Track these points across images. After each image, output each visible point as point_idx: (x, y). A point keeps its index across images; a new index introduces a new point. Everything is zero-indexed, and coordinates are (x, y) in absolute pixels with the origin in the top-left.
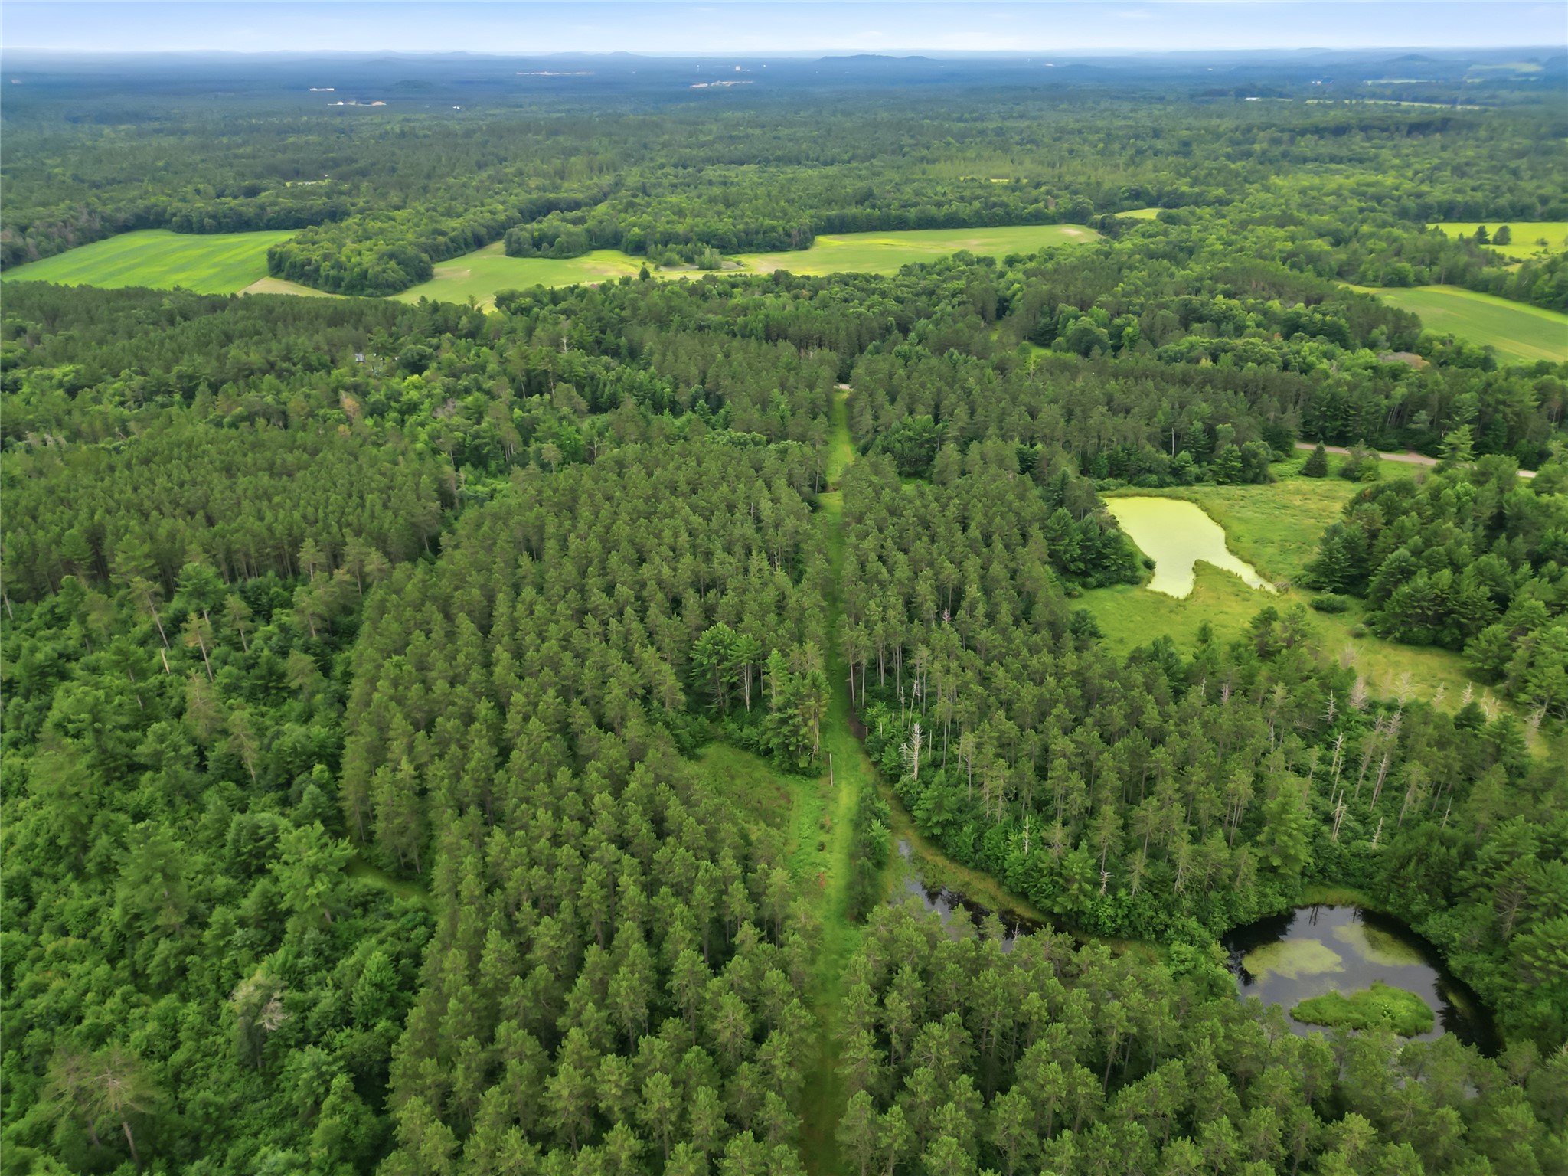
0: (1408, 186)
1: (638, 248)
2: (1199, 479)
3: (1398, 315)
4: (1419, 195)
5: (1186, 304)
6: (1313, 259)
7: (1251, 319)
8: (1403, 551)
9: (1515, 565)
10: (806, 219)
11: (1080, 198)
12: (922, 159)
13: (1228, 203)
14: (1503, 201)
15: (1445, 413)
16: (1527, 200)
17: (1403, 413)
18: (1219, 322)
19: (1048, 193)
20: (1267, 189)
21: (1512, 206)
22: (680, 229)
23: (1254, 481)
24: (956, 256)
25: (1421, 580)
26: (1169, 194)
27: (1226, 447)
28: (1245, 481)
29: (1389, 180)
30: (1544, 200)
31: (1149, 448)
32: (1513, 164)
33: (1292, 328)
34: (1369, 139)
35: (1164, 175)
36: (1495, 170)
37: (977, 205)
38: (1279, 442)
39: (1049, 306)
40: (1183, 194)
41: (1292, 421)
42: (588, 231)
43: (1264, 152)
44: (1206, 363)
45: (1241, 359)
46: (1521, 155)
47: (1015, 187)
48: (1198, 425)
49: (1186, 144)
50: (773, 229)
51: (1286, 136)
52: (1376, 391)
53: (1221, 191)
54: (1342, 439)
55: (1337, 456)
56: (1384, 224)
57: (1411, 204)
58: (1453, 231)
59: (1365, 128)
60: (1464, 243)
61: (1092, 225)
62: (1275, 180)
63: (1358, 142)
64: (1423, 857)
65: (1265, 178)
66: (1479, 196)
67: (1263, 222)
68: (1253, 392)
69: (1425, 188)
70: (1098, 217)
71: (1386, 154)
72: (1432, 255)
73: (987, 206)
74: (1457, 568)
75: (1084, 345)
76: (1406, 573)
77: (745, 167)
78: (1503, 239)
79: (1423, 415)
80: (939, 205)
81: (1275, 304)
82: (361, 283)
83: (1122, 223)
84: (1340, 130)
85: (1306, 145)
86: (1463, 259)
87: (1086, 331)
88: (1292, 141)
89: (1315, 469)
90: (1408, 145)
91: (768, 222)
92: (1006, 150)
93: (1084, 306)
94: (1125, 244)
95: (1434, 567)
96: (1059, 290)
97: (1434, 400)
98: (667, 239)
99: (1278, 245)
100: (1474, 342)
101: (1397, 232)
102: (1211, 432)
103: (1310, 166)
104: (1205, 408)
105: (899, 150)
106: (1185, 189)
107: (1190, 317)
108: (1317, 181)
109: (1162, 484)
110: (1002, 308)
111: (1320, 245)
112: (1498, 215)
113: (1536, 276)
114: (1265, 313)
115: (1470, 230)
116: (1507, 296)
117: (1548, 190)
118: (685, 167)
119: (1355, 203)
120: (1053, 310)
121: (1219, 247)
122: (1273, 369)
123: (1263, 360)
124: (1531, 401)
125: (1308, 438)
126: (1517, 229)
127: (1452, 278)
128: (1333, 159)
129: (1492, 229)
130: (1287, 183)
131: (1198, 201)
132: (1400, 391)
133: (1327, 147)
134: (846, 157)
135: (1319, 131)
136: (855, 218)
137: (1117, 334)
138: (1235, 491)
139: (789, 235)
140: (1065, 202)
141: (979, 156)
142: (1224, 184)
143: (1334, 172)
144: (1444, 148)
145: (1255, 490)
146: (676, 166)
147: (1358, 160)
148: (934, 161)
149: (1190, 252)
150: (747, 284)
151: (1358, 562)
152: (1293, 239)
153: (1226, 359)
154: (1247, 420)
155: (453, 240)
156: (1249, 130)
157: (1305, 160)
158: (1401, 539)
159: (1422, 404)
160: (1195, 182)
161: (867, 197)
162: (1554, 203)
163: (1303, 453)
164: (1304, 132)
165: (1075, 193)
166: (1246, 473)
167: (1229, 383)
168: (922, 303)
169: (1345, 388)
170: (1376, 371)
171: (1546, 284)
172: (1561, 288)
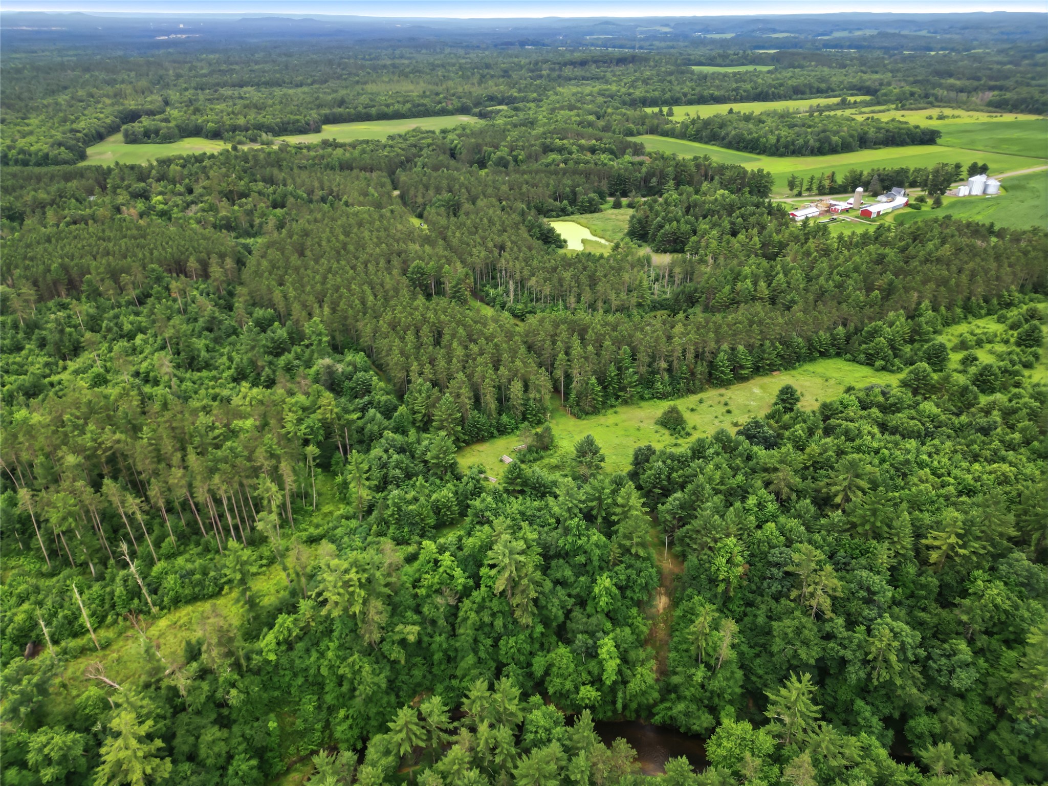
0: (623, 90)
1: (216, 135)
2: (572, 213)
3: (635, 144)
4: (630, 94)
5: (543, 144)
6: (590, 124)
7: (574, 148)
8: (659, 219)
9: (697, 219)
10: (314, 115)
11: (464, 100)
12: (357, 82)
13: (541, 101)
14: (668, 95)
15: (663, 177)
16: (677, 95)
17: (646, 180)
18: (560, 150)
19: (445, 98)
20: (556, 94)
21: (672, 98)
22: (241, 121)
23: (594, 212)
24: (414, 130)
25: (667, 227)
26: (508, 97)
27: (581, 198)
28: (591, 212)
29: (614, 88)
30: (685, 95)
31: (551, 201)
32: (669, 78)
33: (593, 150)
34: (598, 67)
35: (502, 88)
36: (662, 81)
37: (408, 105)
38: (602, 196)
39: (477, 148)
40: (515, 98)
41: (605, 186)
42: (177, 126)
43: (548, 75)
44: (562, 165)
45: (577, 162)
46: (671, 74)
47: (424, 95)
48: (569, 189)
49: (506, 71)
50: (298, 121)
51: (557, 67)
52: (635, 171)
53: (535, 95)
54: (625, 194)
55: (625, 201)
56: (617, 108)
57: (627, 98)
58: (649, 110)
59: (595, 62)
60: (655, 115)
61: (474, 115)
62: (559, 89)
63: (593, 69)
64: (683, 292)
65: (554, 88)
66: (656, 93)
67: (562, 108)
68: (587, 175)
69: (631, 91)
70: (477, 110)
71: (609, 75)
72: (643, 120)
73: (414, 106)
74: (678, 222)
75: (502, 163)
76: (661, 227)
77: (245, 89)
78: (670, 114)
79: (654, 180)
80: (388, 106)
81: (583, 142)
82: (45, 160)
83: (491, 112)
84: (583, 63)
85: (568, 71)
86: (656, 122)
87: (501, 158)
88: (560, 70)
89: (617, 205)
90: (619, 70)
91: (292, 117)
92: (407, 76)
93: (497, 147)
94: (500, 121)
95: (670, 221)
96: (480, 141)
97: (658, 173)
98: (234, 129)
99: (574, 119)
100: (668, 153)
101: (624, 111)
102: (574, 193)
103: (573, 82)
104: (569, 182)
105: (339, 77)
106: (516, 94)
107: (547, 149)
108: (579, 89)
109: (558, 216)
110: (454, 152)
111: (592, 118)
112: (666, 103)
113: (687, 127)
114: (579, 146)
115: (656, 110)
116: (677, 137)
117: (686, 90)
118: (202, 89)
119: (600, 100)
120: (480, 152)
121: (545, 120)
122: (592, 166)
123: (587, 162)
124: (694, 169)
125: (611, 195)
126: (676, 109)
127: (653, 131)
128: (584, 78)
129: (665, 110)
130: (567, 91)
131: (524, 100)
132: (644, 170)
133: (579, 72)
134: (309, 81)
135: (573, 63)
136: (341, 115)
137: (515, 160)
138: (588, 216)
139: (308, 124)
140: (456, 103)
141: (390, 81)
142: (535, 91)
143: (586, 85)
144: (635, 71)
145: (596, 215)
146: (196, 89)
147: (596, 78)
148: (365, 83)
149: (532, 123)
150: (309, 148)
151: (643, 228)
152: (578, 115)
153: (571, 163)
154: (587, 186)
155: (86, 135)
156: (536, 63)
157: (570, 79)
158: (657, 215)
159: (653, 175)
160: (520, 91)
161: (342, 103)
162: (689, 96)
163: (611, 200)
164: (565, 64)
165: (460, 98)
166: (591, 208)
167: (575, 172)
168: (414, 150)
169: (622, 171)
170: (633, 164)
171: (691, 130)
172: (698, 132)
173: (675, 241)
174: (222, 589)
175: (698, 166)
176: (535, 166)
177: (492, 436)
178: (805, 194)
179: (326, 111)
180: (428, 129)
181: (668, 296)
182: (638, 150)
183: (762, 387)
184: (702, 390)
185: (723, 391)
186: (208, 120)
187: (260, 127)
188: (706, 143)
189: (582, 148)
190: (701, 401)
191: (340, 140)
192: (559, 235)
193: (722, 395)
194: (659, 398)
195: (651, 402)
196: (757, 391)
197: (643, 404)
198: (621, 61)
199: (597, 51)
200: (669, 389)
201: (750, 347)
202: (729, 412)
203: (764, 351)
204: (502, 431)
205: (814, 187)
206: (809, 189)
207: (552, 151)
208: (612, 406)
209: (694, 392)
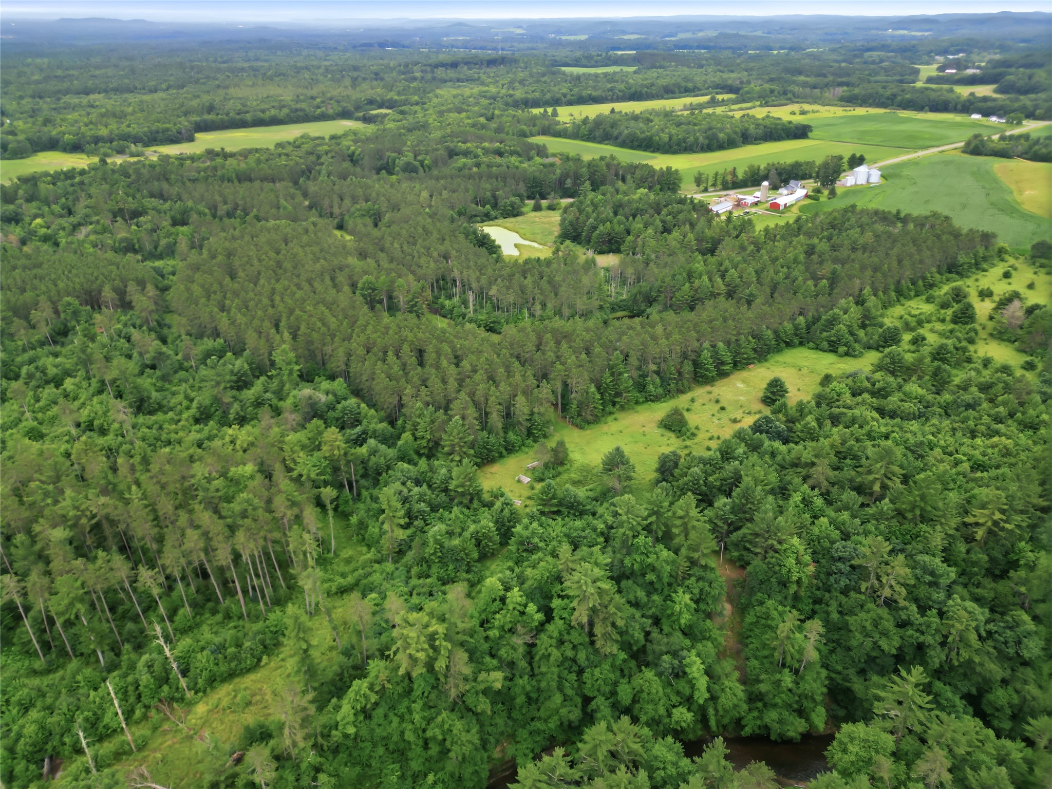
0: (504, 91)
1: (75, 148)
2: (496, 218)
3: (538, 146)
4: (511, 96)
5: (447, 148)
6: (483, 127)
7: (479, 151)
8: (591, 220)
9: (627, 219)
10: (183, 122)
11: (344, 104)
12: (219, 87)
13: (424, 103)
14: (548, 96)
15: (577, 179)
16: (559, 96)
17: (561, 182)
18: (466, 153)
19: (323, 102)
20: (437, 97)
21: (552, 98)
22: (104, 132)
23: (517, 215)
24: (302, 137)
25: (601, 228)
26: (389, 100)
27: (502, 203)
28: (515, 216)
29: (493, 89)
30: (565, 95)
31: (474, 206)
32: (543, 79)
33: (500, 153)
34: (470, 69)
35: (379, 91)
36: (538, 81)
37: (285, 110)
38: (521, 199)
39: (379, 154)
40: (396, 101)
41: (522, 188)
42: (26, 139)
43: (422, 78)
44: (475, 169)
45: (489, 166)
46: (544, 75)
47: (298, 101)
48: (488, 194)
49: (376, 74)
50: (168, 130)
51: (429, 69)
52: (549, 172)
53: (416, 98)
54: (543, 197)
55: (544, 203)
56: (504, 110)
57: (510, 100)
58: (536, 111)
59: (466, 63)
60: (542, 116)
61: (358, 119)
62: (439, 91)
63: (465, 71)
64: (640, 292)
65: (432, 90)
66: (537, 94)
67: (450, 111)
68: (504, 178)
69: (511, 92)
70: (359, 114)
71: (483, 77)
72: (533, 120)
73: (292, 111)
74: (611, 222)
75: (410, 169)
76: (595, 228)
77: (92, 96)
78: (555, 114)
79: (569, 181)
80: (263, 111)
81: (486, 144)
83: (377, 116)
84: (454, 65)
85: (440, 73)
86: (545, 122)
87: (408, 164)
88: (433, 72)
89: (537, 208)
90: (492, 70)
91: (160, 125)
93: (399, 152)
94: (390, 125)
95: (603, 223)
96: (379, 146)
97: (571, 174)
98: (97, 140)
99: (466, 121)
100: (571, 154)
101: (511, 112)
102: (494, 197)
103: (449, 84)
104: (488, 186)
106: (396, 97)
107: (452, 153)
108: (459, 91)
110: (353, 159)
111: (482, 120)
112: (548, 103)
113: (579, 127)
114: (483, 149)
115: (542, 110)
116: (571, 138)
117: (564, 91)
118: (41, 97)
119: (484, 102)
120: (381, 158)
121: (438, 124)
122: (505, 168)
123: (499, 166)
124: (604, 169)
125: (529, 198)
126: (560, 109)
127: (545, 132)
128: (459, 80)
129: (550, 110)
130: (446, 93)
132: (558, 171)
133: (451, 73)
134: (164, 86)
135: (443, 65)
136: (213, 122)
137: (423, 165)
138: (513, 220)
139: (180, 133)
140: (336, 107)
141: (253, 85)
142: (415, 94)
143: (465, 87)
144: (508, 73)
145: (519, 218)
146: (33, 97)
147: (469, 80)
148: (227, 87)
149: (425, 127)
151: (575, 230)
152: (469, 118)
153: (483, 167)
154: (506, 189)
156: (407, 66)
157: (445, 81)
158: (588, 217)
159: (567, 176)
160: (399, 94)
161: (210, 109)
162: (569, 97)
163: (531, 203)
164: (437, 66)
165: (338, 102)
166: (513, 212)
167: (490, 176)
168: (313, 158)
169: (537, 174)
170: (544, 166)
171: (584, 130)
172: (591, 131)
173: (610, 241)
174: (259, 660)
175: (608, 166)
176: (446, 171)
177: (501, 456)
178: (711, 189)
179: (195, 118)
180: (317, 135)
181: (624, 297)
182: (541, 151)
183: (744, 382)
184: (690, 389)
185: (708, 388)
186: (64, 130)
187: (126, 137)
188: (600, 142)
189: (486, 151)
190: (693, 400)
191: (228, 149)
192: (494, 241)
193: (710, 393)
194: (652, 401)
195: (646, 406)
196: (740, 385)
197: (639, 408)
198: (492, 62)
199: (461, 53)
200: (660, 390)
201: (728, 343)
202: (723, 409)
203: (739, 346)
204: (510, 449)
205: (719, 182)
206: (714, 185)
207: (457, 154)
208: (611, 413)
209: (683, 392)
